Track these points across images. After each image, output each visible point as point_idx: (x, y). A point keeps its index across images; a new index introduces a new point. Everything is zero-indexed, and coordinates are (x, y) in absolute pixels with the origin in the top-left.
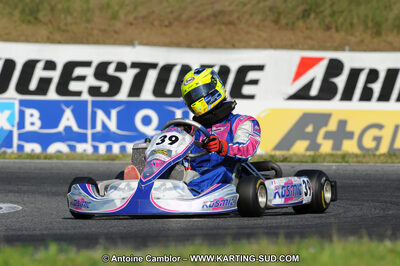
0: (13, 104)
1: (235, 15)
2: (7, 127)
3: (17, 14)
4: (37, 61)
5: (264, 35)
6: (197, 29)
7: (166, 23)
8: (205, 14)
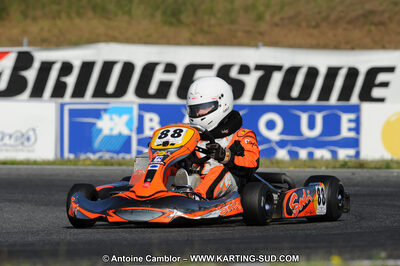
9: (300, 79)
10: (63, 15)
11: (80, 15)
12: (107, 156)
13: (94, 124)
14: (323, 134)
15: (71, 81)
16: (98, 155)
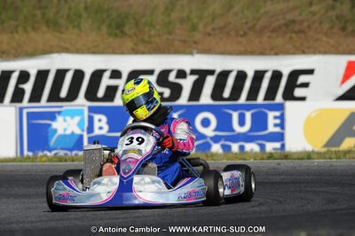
0: (83, 111)
1: (305, 24)
2: (78, 131)
3: (104, 28)
4: (104, 71)
5: (332, 42)
6: (270, 37)
7: (242, 33)
8: (277, 24)
9: (230, 81)
10: (20, 29)
11: (34, 29)
12: (62, 153)
13: (50, 125)
14: (251, 130)
15: (28, 87)
16: (53, 153)
